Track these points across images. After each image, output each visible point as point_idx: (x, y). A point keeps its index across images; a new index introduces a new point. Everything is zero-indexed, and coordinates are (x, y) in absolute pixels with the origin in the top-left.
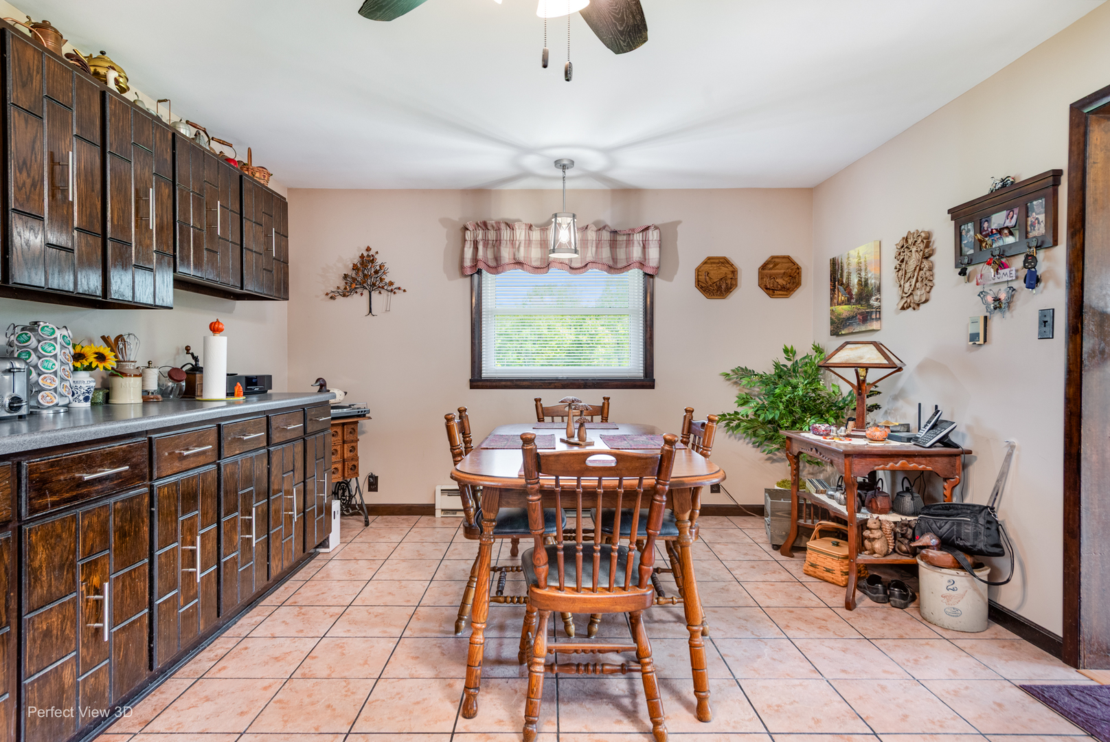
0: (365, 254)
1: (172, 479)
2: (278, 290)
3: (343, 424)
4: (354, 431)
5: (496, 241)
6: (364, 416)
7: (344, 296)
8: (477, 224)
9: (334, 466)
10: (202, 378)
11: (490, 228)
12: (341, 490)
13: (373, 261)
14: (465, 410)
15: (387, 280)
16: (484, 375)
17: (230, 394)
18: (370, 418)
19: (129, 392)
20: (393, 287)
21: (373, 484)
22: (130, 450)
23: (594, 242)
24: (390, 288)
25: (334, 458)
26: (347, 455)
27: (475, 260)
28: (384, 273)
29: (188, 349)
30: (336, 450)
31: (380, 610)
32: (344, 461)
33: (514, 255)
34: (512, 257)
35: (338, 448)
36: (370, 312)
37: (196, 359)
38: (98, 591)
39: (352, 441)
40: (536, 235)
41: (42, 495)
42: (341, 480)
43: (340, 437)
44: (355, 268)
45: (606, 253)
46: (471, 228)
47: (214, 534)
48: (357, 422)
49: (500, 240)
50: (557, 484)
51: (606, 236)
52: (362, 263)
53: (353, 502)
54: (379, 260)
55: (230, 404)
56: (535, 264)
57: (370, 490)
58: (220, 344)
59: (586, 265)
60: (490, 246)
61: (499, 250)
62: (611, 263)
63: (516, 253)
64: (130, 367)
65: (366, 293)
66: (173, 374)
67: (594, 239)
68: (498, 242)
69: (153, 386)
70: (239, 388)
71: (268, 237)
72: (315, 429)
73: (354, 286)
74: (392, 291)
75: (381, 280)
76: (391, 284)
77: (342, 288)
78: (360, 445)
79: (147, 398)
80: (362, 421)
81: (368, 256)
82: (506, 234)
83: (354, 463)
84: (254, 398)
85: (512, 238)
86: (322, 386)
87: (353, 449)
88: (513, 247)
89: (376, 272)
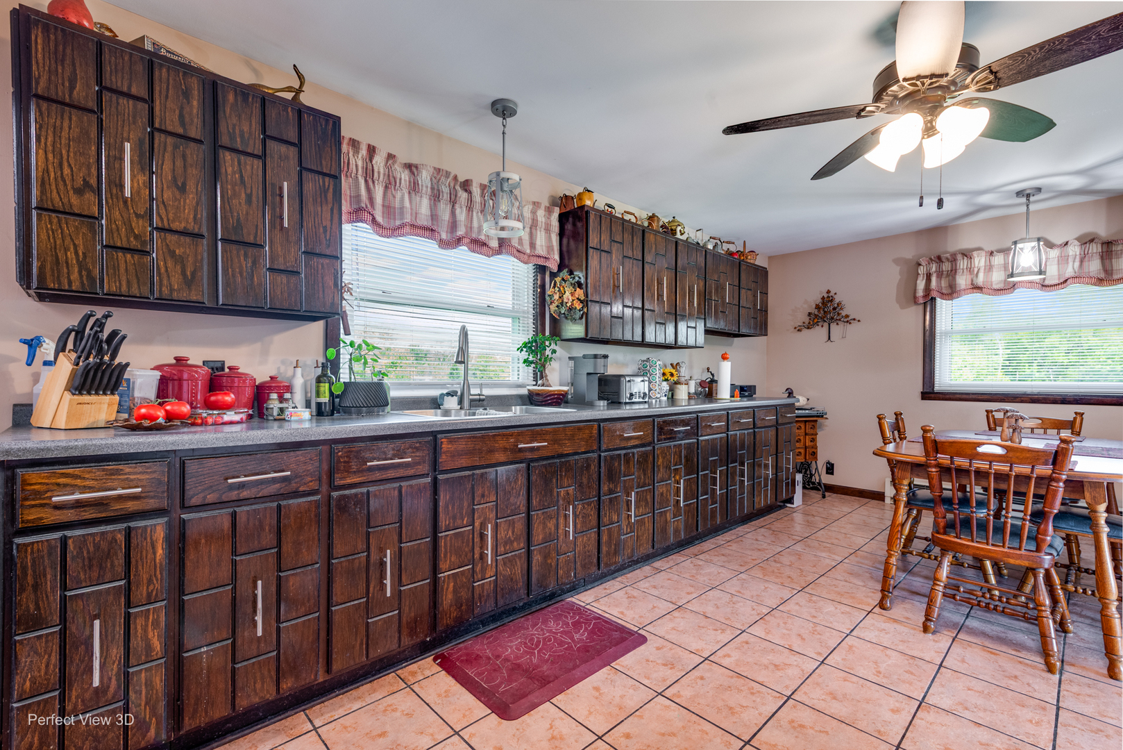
0: (826, 296)
1: (706, 438)
2: (761, 329)
3: (806, 421)
4: (813, 427)
5: (952, 271)
6: (822, 416)
7: (808, 328)
8: (931, 259)
9: (797, 451)
10: (717, 386)
11: (944, 260)
12: (804, 468)
13: (832, 301)
14: (901, 414)
15: (844, 313)
16: (937, 388)
17: (732, 396)
18: (827, 418)
19: (682, 393)
20: (850, 318)
21: (830, 469)
22: (690, 420)
23: (1078, 257)
24: (846, 320)
25: (798, 445)
26: (808, 443)
27: (928, 289)
28: (841, 309)
29: (708, 369)
30: (800, 440)
31: (828, 545)
32: (806, 448)
33: (972, 281)
34: (969, 282)
35: (802, 438)
36: (829, 339)
37: (713, 375)
38: (678, 483)
39: (813, 434)
40: (998, 260)
41: (661, 435)
42: (803, 461)
43: (803, 430)
44: (817, 307)
45: (1095, 266)
46: (923, 263)
47: (725, 471)
48: (816, 421)
49: (956, 270)
50: (952, 462)
51: (1095, 248)
52: (823, 303)
53: (813, 480)
54: (837, 299)
55: (731, 401)
56: (995, 287)
57: (827, 473)
58: (726, 368)
59: (1066, 281)
60: (944, 276)
61: (954, 279)
62: (1102, 275)
63: (975, 279)
64: (683, 379)
65: (826, 325)
66: (702, 384)
67: (1078, 253)
68: (953, 272)
69: (692, 390)
70: (737, 392)
71: (755, 296)
72: (784, 422)
73: (816, 320)
74: (847, 322)
75: (839, 314)
76: (847, 316)
77: (807, 323)
78: (819, 438)
79: (690, 397)
80: (820, 420)
81: (828, 297)
82: (962, 263)
83: (813, 450)
84: (745, 399)
85: (969, 266)
86: (790, 393)
87: (813, 440)
88: (971, 274)
89: (834, 309)
